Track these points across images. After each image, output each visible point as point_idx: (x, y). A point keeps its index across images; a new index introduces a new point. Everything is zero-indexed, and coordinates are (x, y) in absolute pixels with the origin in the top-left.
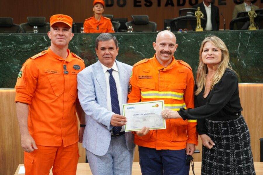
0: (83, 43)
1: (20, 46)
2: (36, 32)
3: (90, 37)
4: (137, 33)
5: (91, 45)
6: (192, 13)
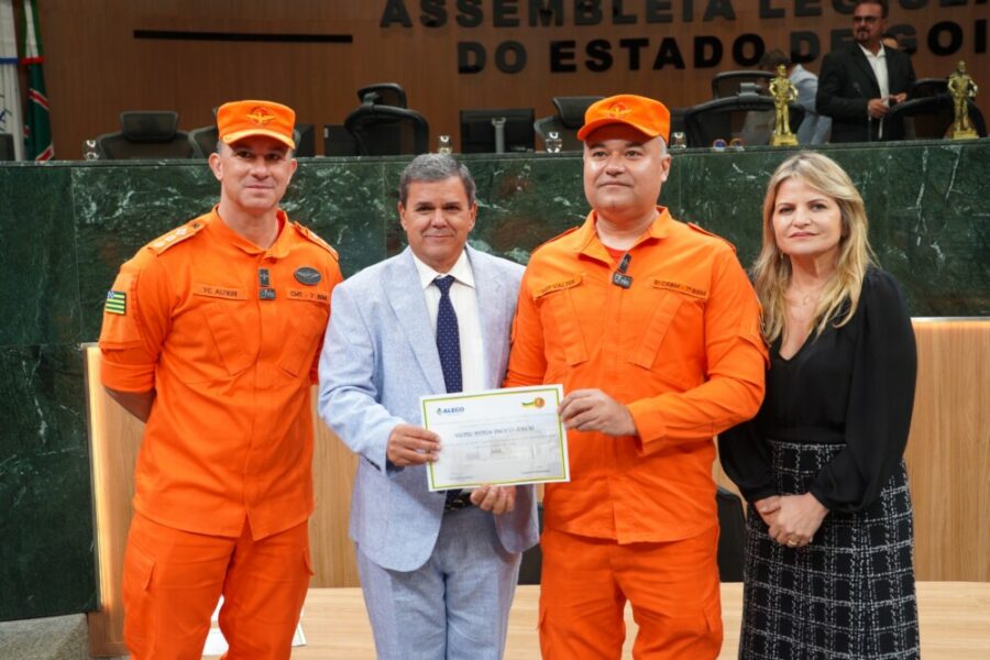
1: (197, 201)
4: (578, 153)
6: (758, 86)
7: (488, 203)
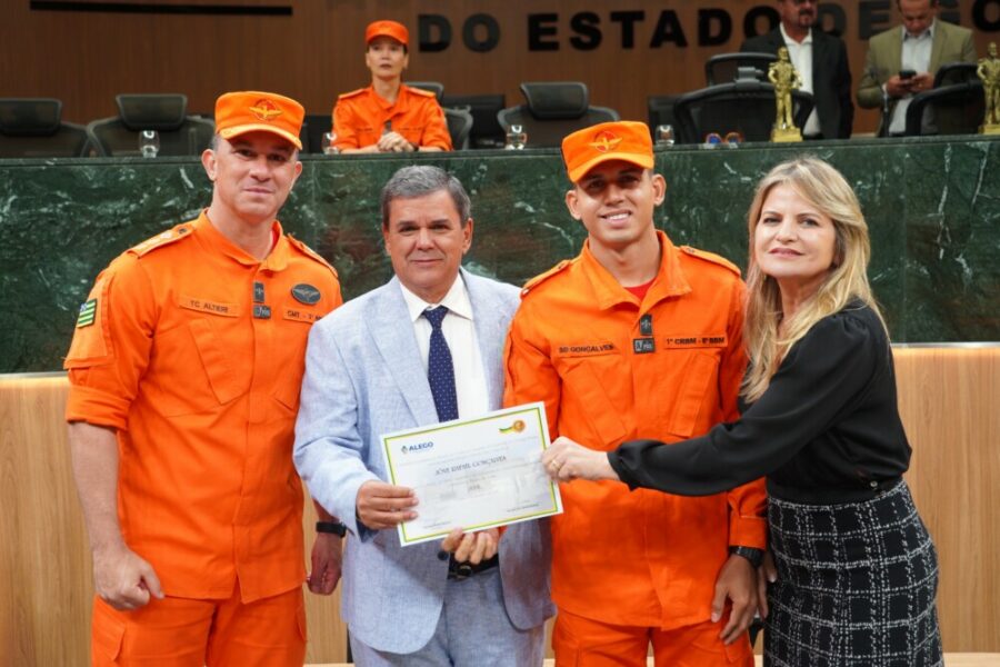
0: (335, 192)
1: (91, 208)
2: (150, 151)
3: (360, 171)
4: (543, 150)
5: (364, 202)
6: (758, 71)
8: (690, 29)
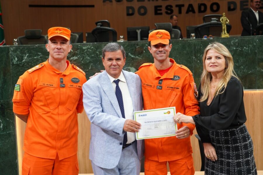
1: (47, 57)
6: (217, 19)
7: (135, 56)
8: (196, 9)
